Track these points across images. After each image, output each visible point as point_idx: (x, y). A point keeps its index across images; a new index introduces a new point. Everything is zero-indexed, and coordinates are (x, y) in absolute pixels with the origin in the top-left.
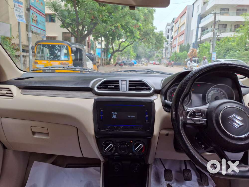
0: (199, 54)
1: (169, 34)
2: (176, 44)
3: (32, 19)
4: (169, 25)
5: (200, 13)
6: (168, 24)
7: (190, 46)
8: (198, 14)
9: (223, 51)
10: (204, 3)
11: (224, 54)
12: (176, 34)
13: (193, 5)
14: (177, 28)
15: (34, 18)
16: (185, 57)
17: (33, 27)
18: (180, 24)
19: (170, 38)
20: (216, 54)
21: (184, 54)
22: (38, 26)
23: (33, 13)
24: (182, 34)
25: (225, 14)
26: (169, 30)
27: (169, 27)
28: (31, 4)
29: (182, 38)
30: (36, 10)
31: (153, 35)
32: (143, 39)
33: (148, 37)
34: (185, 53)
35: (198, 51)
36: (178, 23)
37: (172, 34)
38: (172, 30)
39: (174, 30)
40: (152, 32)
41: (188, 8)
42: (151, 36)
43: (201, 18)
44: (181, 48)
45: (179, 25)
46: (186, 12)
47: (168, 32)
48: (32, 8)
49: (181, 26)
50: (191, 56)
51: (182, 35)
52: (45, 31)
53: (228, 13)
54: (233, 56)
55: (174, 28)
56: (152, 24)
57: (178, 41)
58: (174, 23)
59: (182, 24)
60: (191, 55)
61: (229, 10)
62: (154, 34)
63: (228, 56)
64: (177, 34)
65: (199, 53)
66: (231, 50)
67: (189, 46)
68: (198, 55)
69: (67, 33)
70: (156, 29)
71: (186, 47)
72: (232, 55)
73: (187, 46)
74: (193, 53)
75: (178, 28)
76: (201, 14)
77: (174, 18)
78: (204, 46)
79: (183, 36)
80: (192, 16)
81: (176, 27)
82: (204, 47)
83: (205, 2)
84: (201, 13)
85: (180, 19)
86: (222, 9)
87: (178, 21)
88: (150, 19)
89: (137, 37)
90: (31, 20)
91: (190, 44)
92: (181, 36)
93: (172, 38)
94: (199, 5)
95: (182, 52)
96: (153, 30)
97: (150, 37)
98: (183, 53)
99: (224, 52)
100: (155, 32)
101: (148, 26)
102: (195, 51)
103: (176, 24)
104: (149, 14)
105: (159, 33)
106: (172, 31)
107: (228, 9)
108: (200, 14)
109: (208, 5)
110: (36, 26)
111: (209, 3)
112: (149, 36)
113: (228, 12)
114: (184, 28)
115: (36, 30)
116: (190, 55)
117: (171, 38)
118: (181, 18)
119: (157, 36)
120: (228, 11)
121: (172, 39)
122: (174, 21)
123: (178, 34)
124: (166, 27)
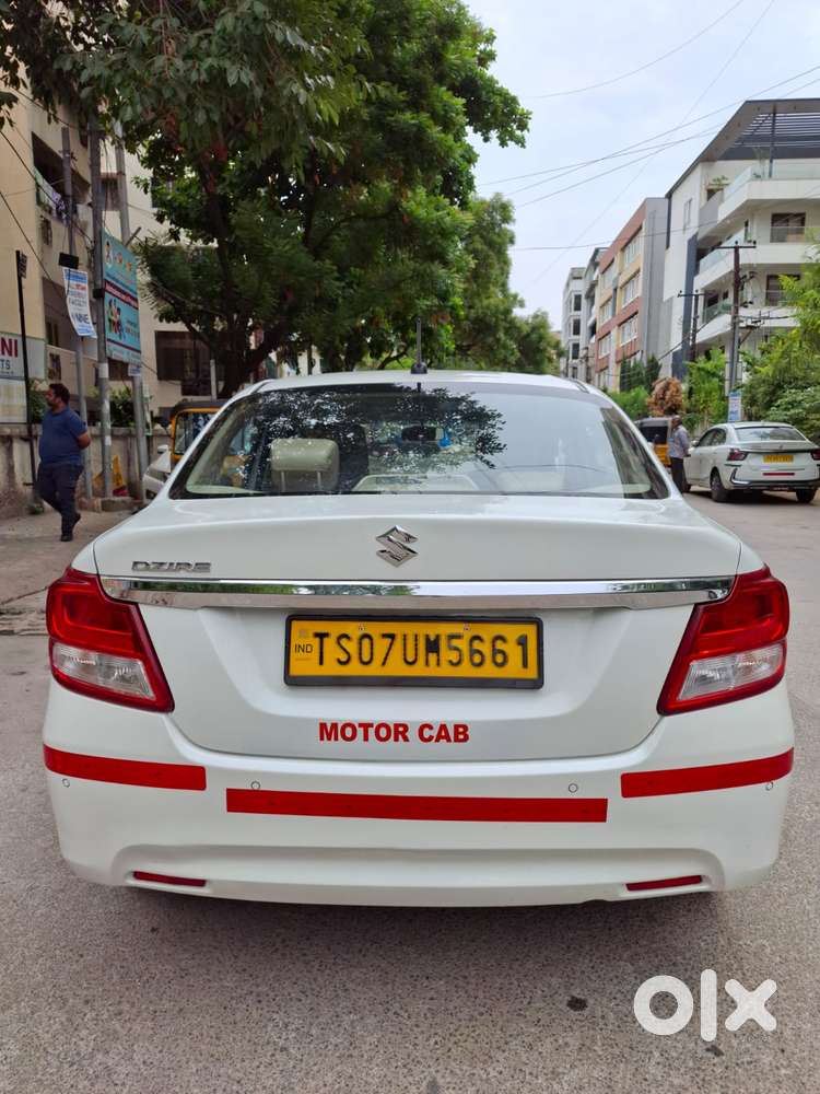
0: (689, 397)
1: (582, 314)
2: (607, 356)
3: (110, 320)
4: (580, 278)
5: (694, 232)
6: (576, 275)
7: (661, 367)
8: (689, 235)
9: (762, 389)
10: (711, 193)
11: (768, 398)
12: (608, 317)
13: (667, 200)
14: (612, 292)
15: (113, 318)
16: (640, 411)
17: (113, 346)
18: (620, 274)
19: (584, 329)
20: (739, 398)
21: (635, 400)
22: (121, 342)
23: (110, 303)
24: (632, 317)
25: (791, 237)
26: (578, 298)
27: (581, 287)
28: (105, 277)
29: (631, 334)
30: (119, 290)
31: (507, 331)
32: (469, 347)
33: (490, 340)
34: (638, 395)
35: (684, 387)
36: (615, 269)
37: (590, 314)
38: (590, 296)
39: (599, 300)
40: (505, 320)
41: (649, 210)
42: (501, 335)
43: (700, 250)
44: (626, 374)
45: (616, 280)
46: (640, 228)
47: (578, 308)
48: (109, 288)
49: (627, 283)
50: (662, 405)
51: (629, 318)
52: (139, 351)
53: (800, 232)
54: (793, 407)
55: (597, 291)
56: (504, 287)
57: (618, 345)
58: (597, 272)
59: (629, 276)
60: (660, 402)
61: (806, 222)
62: (512, 327)
63: (778, 406)
64: (610, 317)
65: (691, 392)
66: (790, 383)
67: (654, 367)
68: (686, 404)
69: (183, 333)
70: (522, 304)
71: (644, 372)
72: (789, 403)
73: (645, 365)
74: (668, 393)
75: (615, 290)
76: (699, 238)
77: (597, 251)
78: (703, 369)
79: (635, 322)
80: (668, 246)
81: (607, 286)
82: (703, 373)
83: (711, 187)
84: (697, 234)
85: (619, 253)
86: (777, 218)
87: (613, 261)
88: (495, 272)
89: (446, 346)
90: (107, 323)
91: (658, 356)
92: (626, 325)
93: (593, 330)
94: (690, 201)
95: (629, 391)
96: (508, 311)
97: (498, 340)
98: (633, 394)
99: (765, 394)
100: (515, 318)
101: (488, 298)
102: (673, 389)
103: (607, 273)
104: (491, 253)
105: (530, 321)
106: (593, 304)
107: (801, 218)
108: (695, 236)
109: (722, 201)
110: (118, 340)
111: (727, 191)
112: (494, 336)
113: (802, 229)
114: (637, 290)
115: (118, 354)
116: (656, 404)
117: (589, 332)
118: (623, 250)
119: (525, 333)
120: (803, 224)
121: (592, 335)
122: (598, 259)
123: (614, 315)
124: (568, 285)
